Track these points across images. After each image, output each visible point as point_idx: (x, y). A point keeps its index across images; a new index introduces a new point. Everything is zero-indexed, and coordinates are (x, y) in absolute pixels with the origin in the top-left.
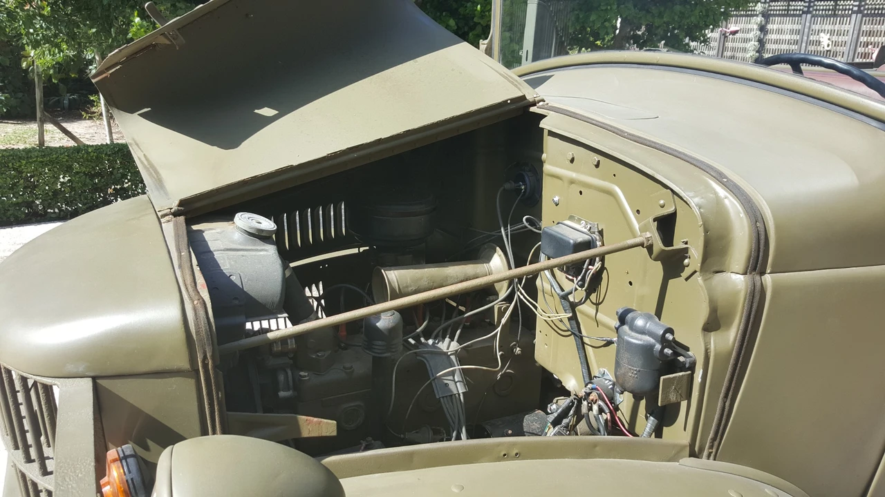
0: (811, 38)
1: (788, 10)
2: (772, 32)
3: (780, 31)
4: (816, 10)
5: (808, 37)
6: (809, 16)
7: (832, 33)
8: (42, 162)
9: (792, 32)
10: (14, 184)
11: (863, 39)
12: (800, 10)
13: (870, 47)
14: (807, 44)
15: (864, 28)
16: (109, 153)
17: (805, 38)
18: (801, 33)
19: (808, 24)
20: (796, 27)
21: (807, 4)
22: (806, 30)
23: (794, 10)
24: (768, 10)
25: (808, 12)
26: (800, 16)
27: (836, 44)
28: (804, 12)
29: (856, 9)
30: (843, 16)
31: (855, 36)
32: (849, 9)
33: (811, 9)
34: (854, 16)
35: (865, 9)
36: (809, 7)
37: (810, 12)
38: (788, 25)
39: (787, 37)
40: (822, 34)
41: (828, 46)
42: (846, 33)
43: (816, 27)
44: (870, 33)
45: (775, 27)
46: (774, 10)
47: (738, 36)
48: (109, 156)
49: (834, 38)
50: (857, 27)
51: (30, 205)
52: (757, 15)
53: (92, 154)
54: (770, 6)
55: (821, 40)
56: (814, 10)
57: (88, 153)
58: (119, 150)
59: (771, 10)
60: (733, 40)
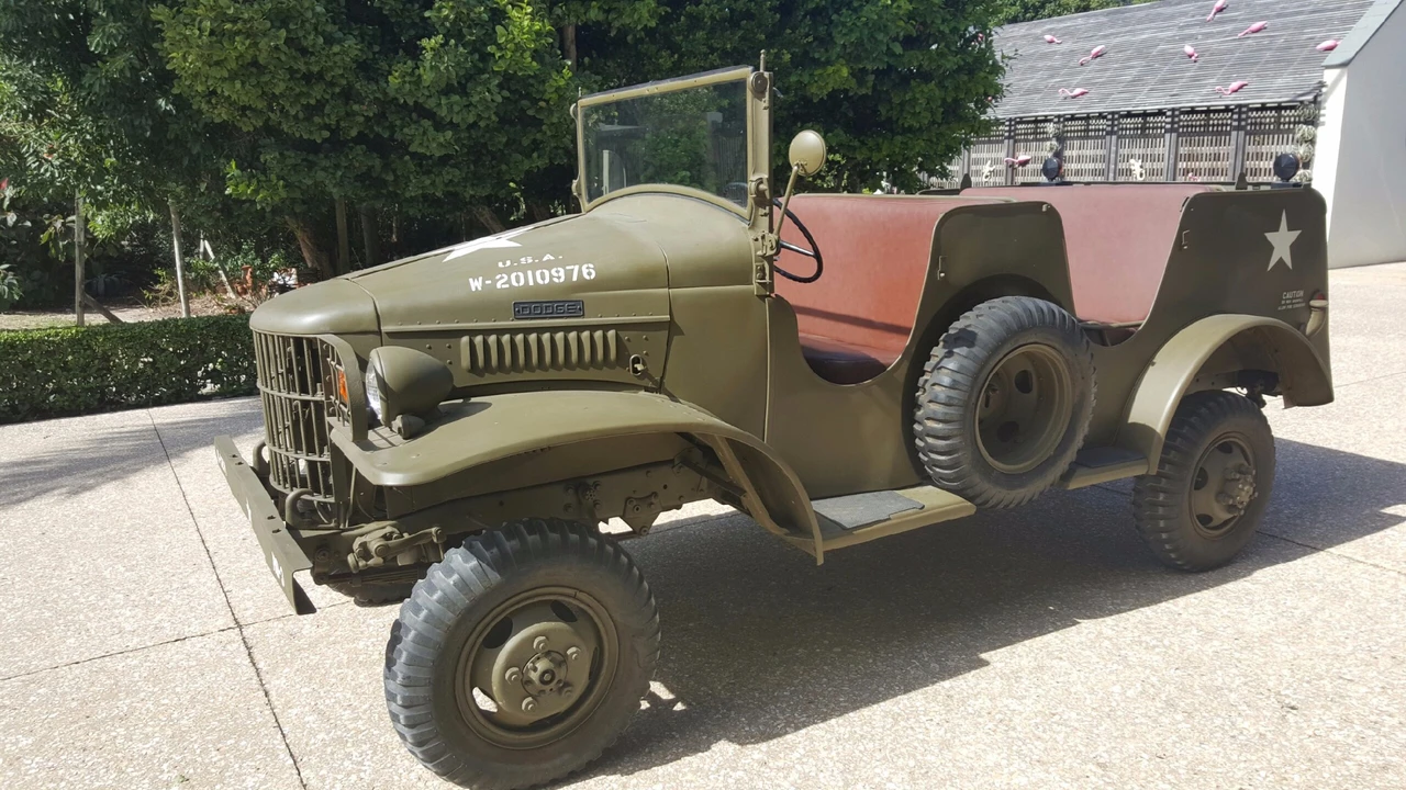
0: (1120, 166)
1: (1087, 131)
2: (1071, 160)
3: (1079, 159)
4: (1122, 129)
5: (1116, 165)
6: (1114, 137)
7: (1143, 158)
8: (121, 338)
9: (1094, 160)
10: (88, 365)
11: (1182, 165)
12: (1103, 130)
13: (1190, 175)
14: (1115, 173)
15: (1182, 150)
16: (201, 326)
17: (1112, 167)
18: (1107, 160)
19: (1113, 148)
20: (1099, 152)
21: (1110, 123)
22: (1113, 156)
23: (1095, 130)
24: (1064, 132)
25: (1111, 133)
26: (1103, 137)
27: (1152, 172)
28: (1108, 133)
29: (1168, 126)
30: (1155, 137)
31: (1172, 161)
32: (1161, 128)
33: (1116, 129)
34: (1167, 136)
35: (1179, 127)
36: (1113, 126)
37: (1115, 133)
38: (1090, 149)
39: (1091, 166)
40: (1132, 161)
41: (1141, 175)
42: (1159, 158)
43: (1125, 151)
44: (1189, 158)
45: (1075, 153)
46: (1071, 131)
47: (1029, 166)
48: (202, 329)
49: (1148, 165)
50: (1173, 150)
51: (103, 390)
52: (1048, 139)
53: (182, 328)
54: (1064, 126)
55: (1132, 168)
56: (1119, 129)
57: (177, 327)
58: (214, 322)
59: (1067, 131)
60: (1024, 174)
